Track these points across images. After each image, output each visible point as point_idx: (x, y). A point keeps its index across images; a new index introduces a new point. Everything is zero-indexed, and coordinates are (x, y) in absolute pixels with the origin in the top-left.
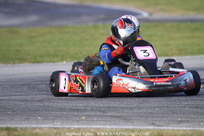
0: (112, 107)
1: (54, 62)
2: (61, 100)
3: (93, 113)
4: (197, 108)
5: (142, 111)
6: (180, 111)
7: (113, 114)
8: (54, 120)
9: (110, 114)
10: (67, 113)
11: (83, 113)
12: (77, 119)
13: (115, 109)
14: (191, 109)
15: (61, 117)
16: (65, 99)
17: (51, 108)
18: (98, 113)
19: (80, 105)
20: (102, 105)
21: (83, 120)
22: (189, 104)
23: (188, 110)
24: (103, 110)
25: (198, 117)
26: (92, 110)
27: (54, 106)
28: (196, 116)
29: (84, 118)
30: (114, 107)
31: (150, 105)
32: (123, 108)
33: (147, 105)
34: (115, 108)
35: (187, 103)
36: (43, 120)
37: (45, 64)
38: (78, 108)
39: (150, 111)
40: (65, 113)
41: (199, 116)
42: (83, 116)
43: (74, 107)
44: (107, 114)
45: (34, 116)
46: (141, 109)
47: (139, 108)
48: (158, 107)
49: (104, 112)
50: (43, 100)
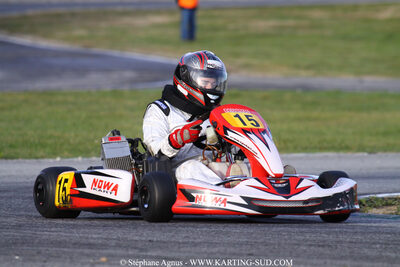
0: (157, 241)
1: (37, 158)
2: (56, 226)
3: (119, 252)
4: (323, 246)
5: (216, 249)
6: (291, 252)
7: (159, 253)
8: (45, 262)
9: (154, 254)
10: (70, 250)
11: (101, 251)
12: (91, 261)
13: (162, 245)
14: (312, 248)
15: (59, 257)
16: (64, 226)
17: (37, 241)
18: (130, 252)
19: (94, 236)
20: (137, 238)
21: (103, 263)
22: (307, 240)
23: (305, 251)
24: (140, 245)
25: (325, 263)
26: (118, 246)
27: (44, 237)
28: (322, 262)
29: (104, 259)
30: (161, 242)
31: (231, 239)
32: (179, 243)
33: (226, 239)
34: (164, 242)
35: (302, 238)
36: (24, 261)
37: (20, 160)
38: (92, 241)
39: (232, 250)
40: (66, 250)
41: (329, 261)
42: (102, 255)
43: (84, 241)
44: (149, 254)
45: (6, 255)
46: (215, 247)
47: (211, 244)
48: (247, 243)
49: (141, 250)
50: (20, 226)
